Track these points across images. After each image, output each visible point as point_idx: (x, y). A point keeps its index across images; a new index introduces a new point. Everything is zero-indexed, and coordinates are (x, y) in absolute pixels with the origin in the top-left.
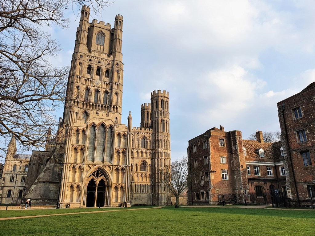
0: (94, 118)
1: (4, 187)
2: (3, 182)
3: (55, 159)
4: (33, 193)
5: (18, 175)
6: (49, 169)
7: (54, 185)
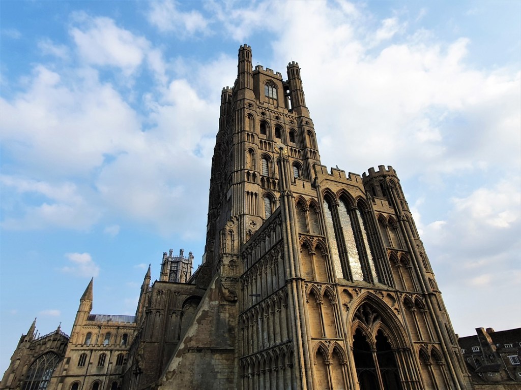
0: (326, 179)
1: (66, 376)
2: (66, 367)
3: (220, 290)
4: (175, 383)
5: (93, 352)
6: (210, 314)
7: (224, 356)
